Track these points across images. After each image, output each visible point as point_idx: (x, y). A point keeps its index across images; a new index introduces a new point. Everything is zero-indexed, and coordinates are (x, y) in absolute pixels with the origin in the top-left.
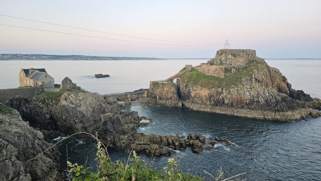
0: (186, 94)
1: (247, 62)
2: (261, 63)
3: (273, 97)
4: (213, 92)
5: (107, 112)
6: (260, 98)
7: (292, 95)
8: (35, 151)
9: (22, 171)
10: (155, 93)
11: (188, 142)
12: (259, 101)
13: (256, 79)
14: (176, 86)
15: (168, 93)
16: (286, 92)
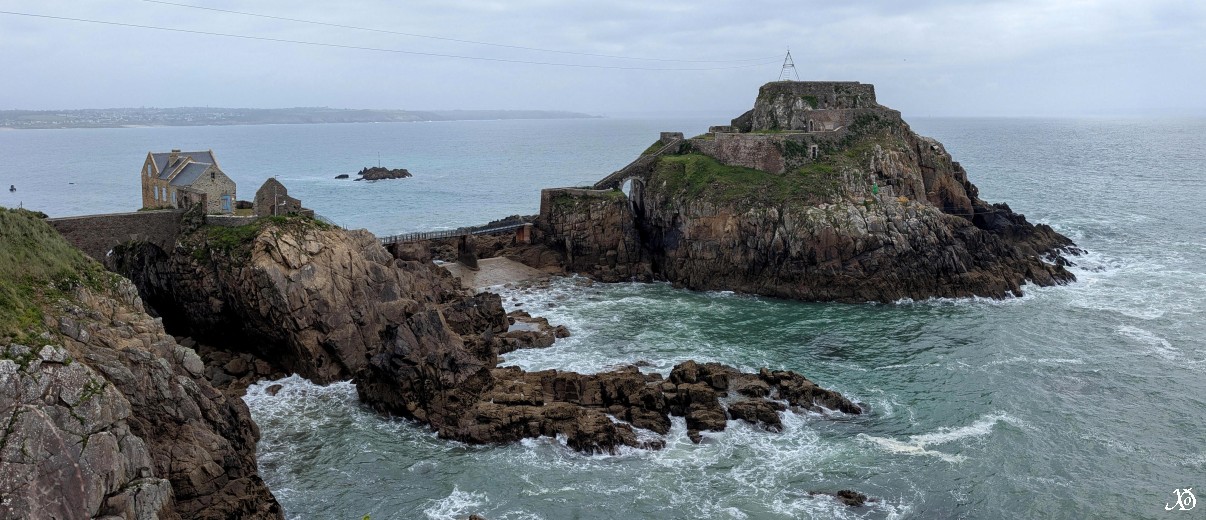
0: (663, 230)
1: (850, 122)
2: (892, 124)
3: (930, 229)
4: (754, 221)
5: (398, 294)
6: (895, 232)
7: (981, 217)
8: (179, 410)
9: (147, 469)
10: (560, 230)
11: (671, 391)
12: (892, 244)
13: (880, 174)
14: (632, 204)
15: (603, 230)
16: (963, 212)
